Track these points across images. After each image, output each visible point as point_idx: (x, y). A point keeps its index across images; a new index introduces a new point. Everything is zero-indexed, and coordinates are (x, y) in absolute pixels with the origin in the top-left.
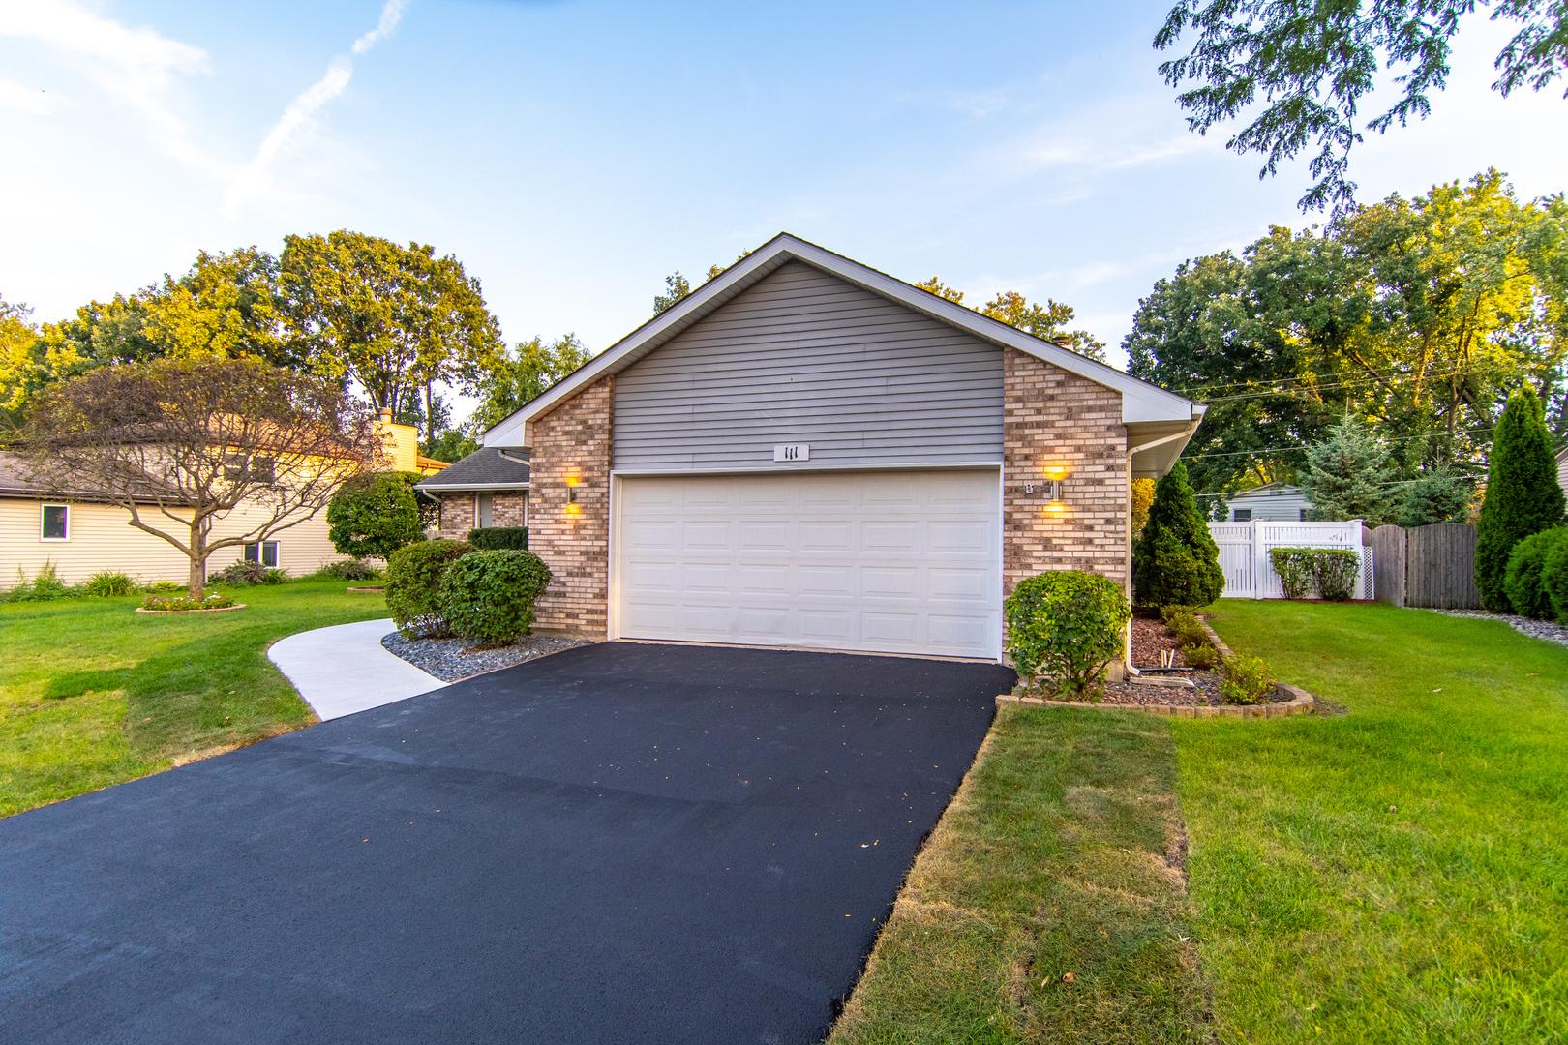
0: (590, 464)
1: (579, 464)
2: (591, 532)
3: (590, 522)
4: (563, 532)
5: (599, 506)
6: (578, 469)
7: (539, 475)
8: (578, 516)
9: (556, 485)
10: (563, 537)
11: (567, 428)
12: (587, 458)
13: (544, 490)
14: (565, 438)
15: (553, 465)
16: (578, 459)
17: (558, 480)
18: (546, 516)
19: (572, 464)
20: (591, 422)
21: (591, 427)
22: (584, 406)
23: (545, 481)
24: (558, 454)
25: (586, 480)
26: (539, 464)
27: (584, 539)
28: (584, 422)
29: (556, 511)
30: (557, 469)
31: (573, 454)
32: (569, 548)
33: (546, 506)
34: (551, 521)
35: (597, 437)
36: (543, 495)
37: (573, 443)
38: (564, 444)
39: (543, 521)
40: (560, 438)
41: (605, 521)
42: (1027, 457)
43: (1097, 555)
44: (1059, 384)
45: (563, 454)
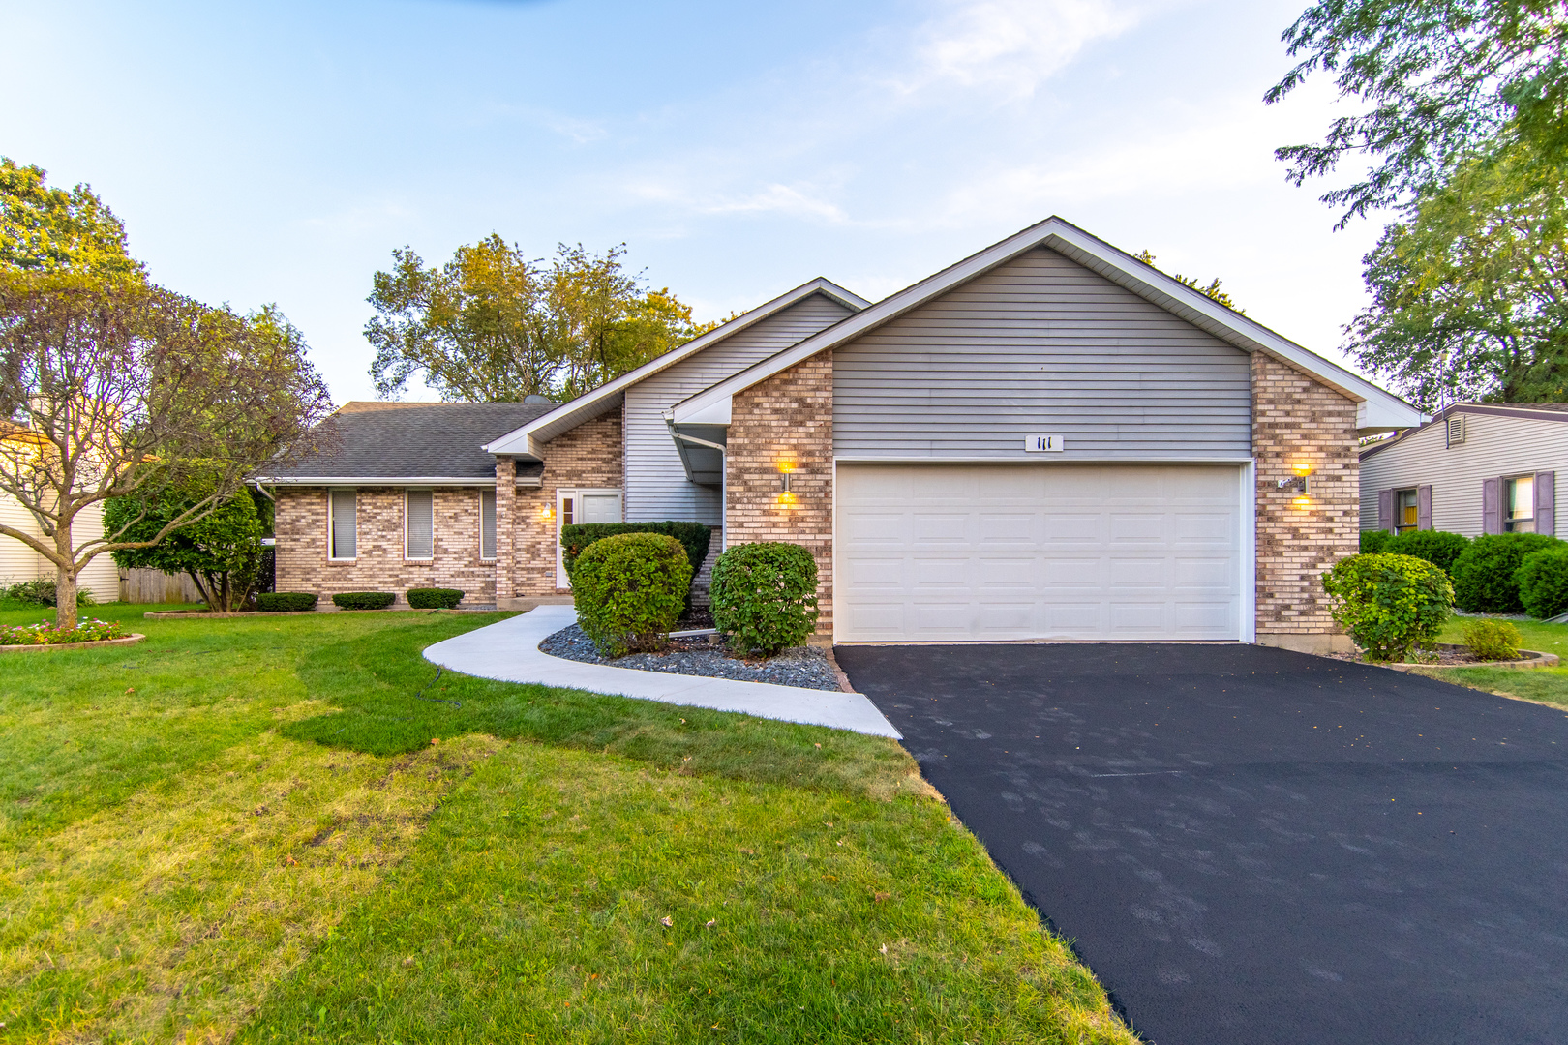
0: (809, 448)
1: (795, 447)
2: (812, 525)
3: (811, 513)
4: (775, 525)
5: (822, 495)
6: (794, 453)
7: (739, 458)
8: (794, 507)
9: (764, 471)
10: (776, 530)
11: (778, 406)
12: (805, 441)
13: (747, 477)
14: (775, 417)
15: (759, 448)
16: (794, 442)
17: (765, 465)
18: (750, 506)
19: (785, 447)
20: (809, 400)
21: (810, 406)
22: (800, 382)
23: (748, 465)
24: (766, 435)
25: (804, 465)
26: (739, 446)
27: (803, 532)
28: (800, 400)
29: (764, 500)
30: (764, 453)
31: (786, 435)
33: (750, 494)
34: (757, 512)
35: (817, 418)
36: (745, 483)
37: (787, 423)
38: (774, 423)
39: (746, 512)
40: (768, 417)
41: (829, 512)
42: (1277, 455)
43: (1336, 542)
44: (1305, 390)
45: (773, 435)
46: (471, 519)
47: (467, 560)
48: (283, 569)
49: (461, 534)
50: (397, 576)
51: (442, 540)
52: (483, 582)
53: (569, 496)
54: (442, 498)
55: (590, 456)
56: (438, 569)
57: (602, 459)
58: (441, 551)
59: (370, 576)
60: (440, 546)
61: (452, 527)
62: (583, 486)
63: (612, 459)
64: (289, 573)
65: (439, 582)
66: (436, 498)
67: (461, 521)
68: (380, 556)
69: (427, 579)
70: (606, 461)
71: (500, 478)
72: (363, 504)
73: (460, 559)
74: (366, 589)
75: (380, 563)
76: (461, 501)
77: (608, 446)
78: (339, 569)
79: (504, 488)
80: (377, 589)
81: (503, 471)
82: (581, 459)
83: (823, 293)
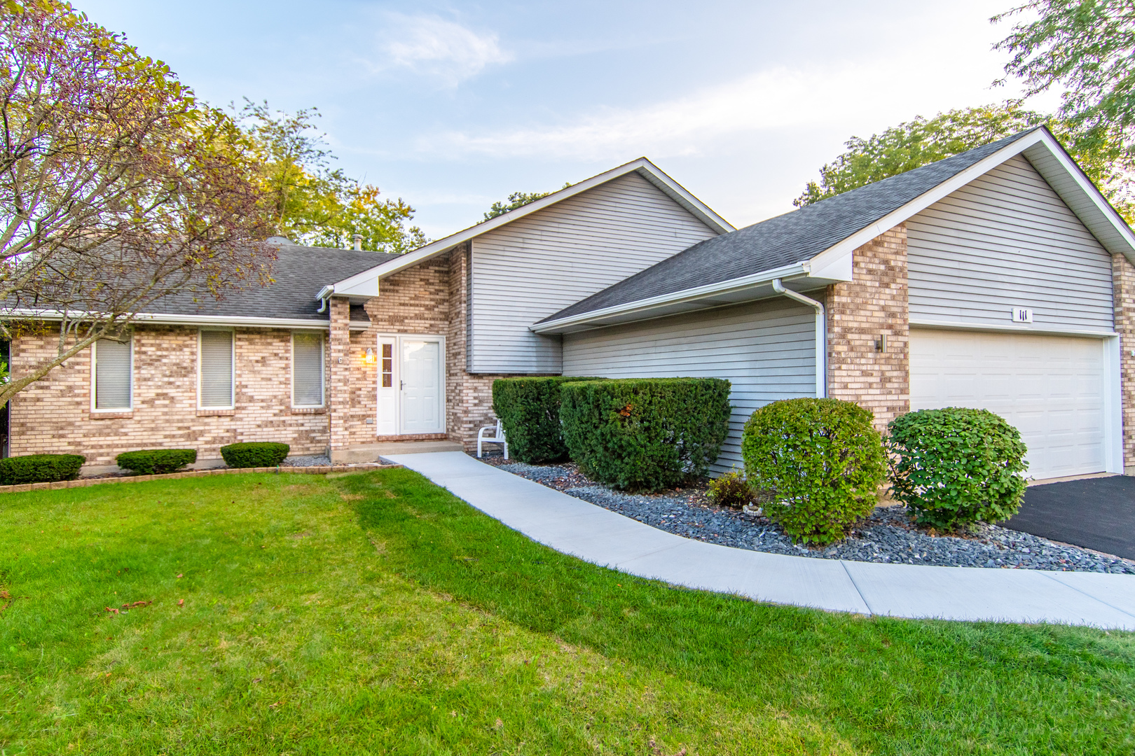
0: (893, 309)
1: (883, 308)
2: (896, 385)
3: (895, 374)
4: (870, 385)
5: (902, 356)
6: (882, 314)
7: (845, 318)
8: (883, 368)
9: (862, 331)
10: (871, 391)
11: (871, 266)
12: (891, 303)
13: (850, 336)
14: (869, 277)
15: (858, 308)
16: (882, 303)
17: (863, 325)
18: (852, 367)
19: (876, 308)
20: (892, 263)
21: (892, 269)
22: (886, 245)
23: (850, 325)
24: (862, 294)
25: (890, 327)
26: (844, 305)
27: (890, 393)
28: (886, 262)
29: (862, 361)
30: (862, 313)
31: (877, 296)
32: (876, 404)
33: (852, 354)
34: (858, 373)
35: (898, 281)
36: (849, 342)
37: (877, 284)
38: (869, 284)
39: (850, 373)
40: (863, 277)
41: (907, 372)
42: (1131, 332)
45: (868, 295)
46: (282, 363)
47: (276, 409)
48: (23, 425)
49: (270, 379)
50: (188, 428)
51: (246, 387)
52: (295, 432)
53: (388, 341)
54: (247, 340)
55: (412, 302)
56: (241, 419)
57: (424, 306)
58: (243, 398)
59: (152, 429)
60: (244, 394)
61: (259, 372)
62: (405, 331)
63: (434, 306)
64: (32, 429)
65: (242, 434)
66: (240, 339)
67: (269, 365)
68: (165, 406)
69: (228, 431)
70: (428, 308)
71: (336, 321)
72: (143, 345)
73: (269, 407)
74: (146, 445)
75: (165, 414)
76: (270, 344)
77: (431, 293)
78: (108, 422)
79: (341, 332)
80: (161, 444)
81: (339, 313)
82: (404, 305)
83: (641, 172)
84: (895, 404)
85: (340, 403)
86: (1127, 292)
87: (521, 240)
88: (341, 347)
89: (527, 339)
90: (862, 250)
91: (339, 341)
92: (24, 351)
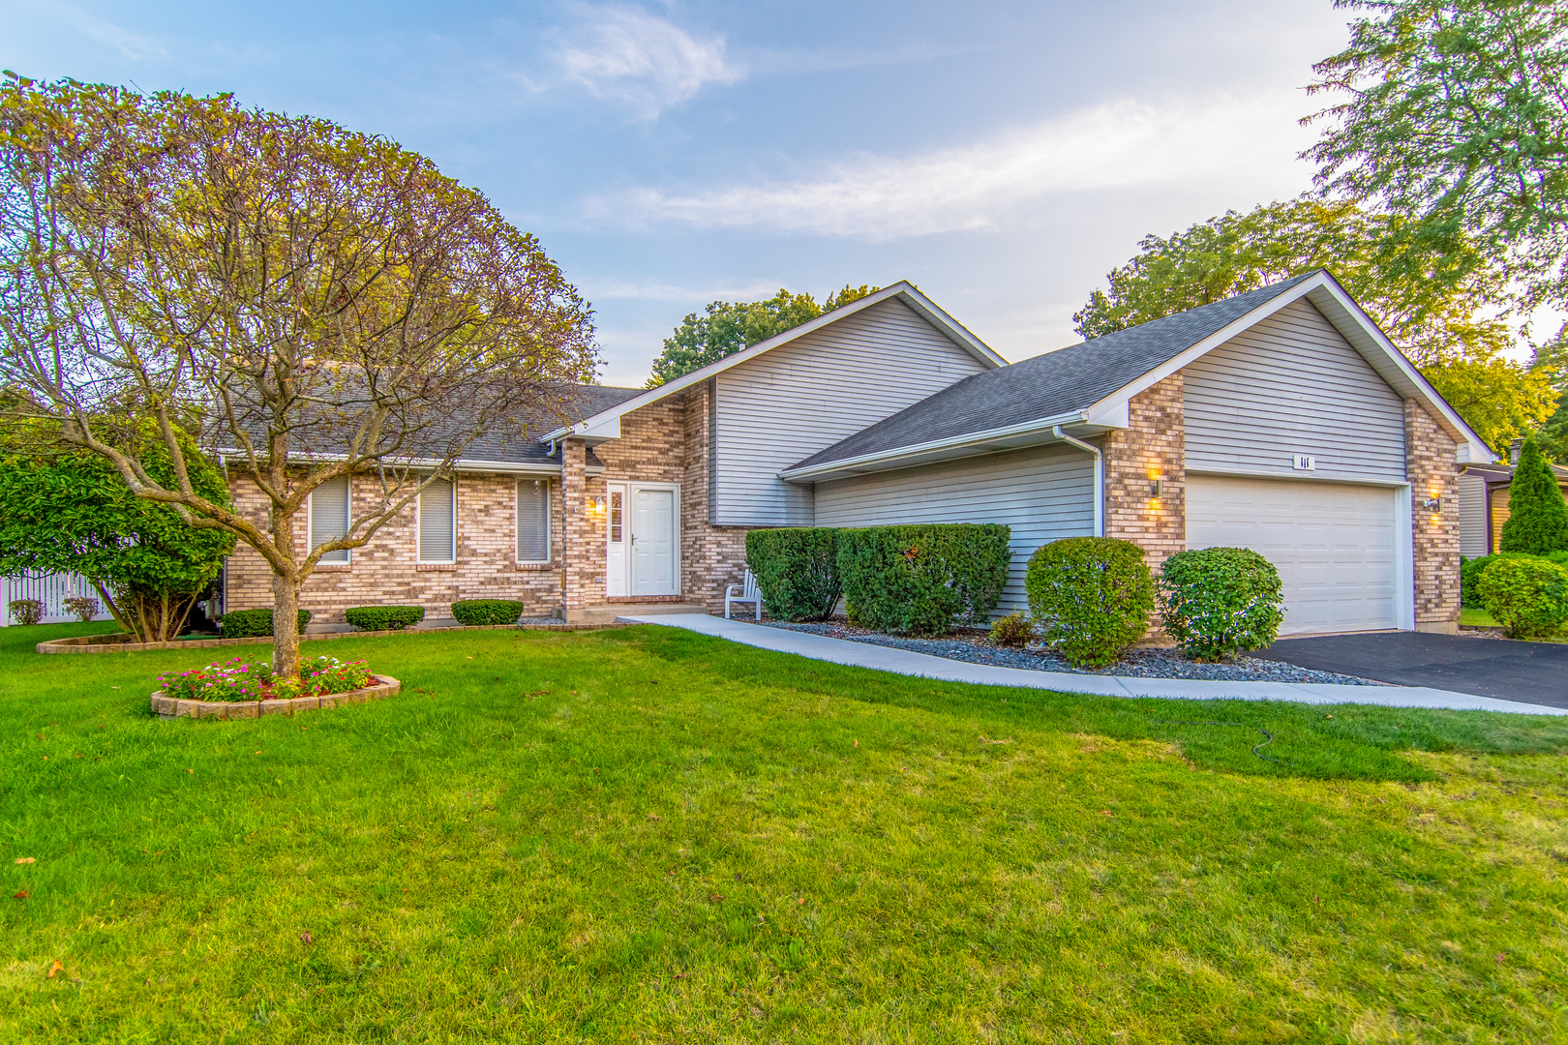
0: (1169, 456)
1: (1159, 455)
2: (1172, 531)
3: (1171, 519)
4: (1146, 530)
5: (1178, 502)
6: (1159, 460)
7: (1122, 463)
8: (1160, 513)
9: (1139, 476)
10: (1147, 535)
11: (1147, 413)
12: (1167, 449)
13: (1126, 481)
14: (1145, 424)
15: (1135, 453)
16: (1158, 449)
17: (1140, 471)
18: (1129, 511)
19: (1153, 454)
20: (1169, 410)
21: (1168, 416)
22: (1162, 392)
23: (1127, 470)
24: (1139, 441)
25: (1166, 473)
26: (1121, 450)
27: (1166, 538)
28: (1162, 409)
29: (1139, 506)
30: (1138, 458)
31: (1153, 442)
32: (1153, 548)
33: (1129, 499)
34: (1134, 517)
35: (1174, 427)
36: (1125, 487)
37: (1153, 431)
38: (1145, 430)
39: (1126, 517)
40: (1140, 424)
41: (1183, 518)
42: (1423, 481)
43: (1451, 550)
44: (1435, 431)
45: (1144, 442)
46: (506, 513)
47: (500, 564)
48: (239, 577)
49: (494, 531)
50: (408, 584)
51: (469, 538)
52: (520, 590)
53: (620, 489)
54: (469, 486)
55: (645, 445)
56: (463, 575)
57: (657, 449)
58: (463, 551)
59: (371, 585)
60: (466, 547)
61: (482, 522)
62: (637, 478)
63: (668, 450)
64: (249, 582)
65: (464, 592)
66: (462, 485)
67: (493, 515)
68: (385, 559)
69: (449, 588)
70: (663, 452)
71: (571, 466)
72: (362, 491)
73: (492, 562)
74: (364, 602)
75: (384, 568)
76: (494, 491)
77: (665, 435)
78: (326, 576)
79: (576, 478)
80: (380, 601)
81: (575, 457)
82: (635, 448)
83: (901, 297)
84: (1171, 548)
85: (576, 557)
86: (1420, 439)
87: (769, 375)
88: (576, 495)
89: (775, 488)
90: (1138, 398)
91: (574, 487)
92: (240, 496)
